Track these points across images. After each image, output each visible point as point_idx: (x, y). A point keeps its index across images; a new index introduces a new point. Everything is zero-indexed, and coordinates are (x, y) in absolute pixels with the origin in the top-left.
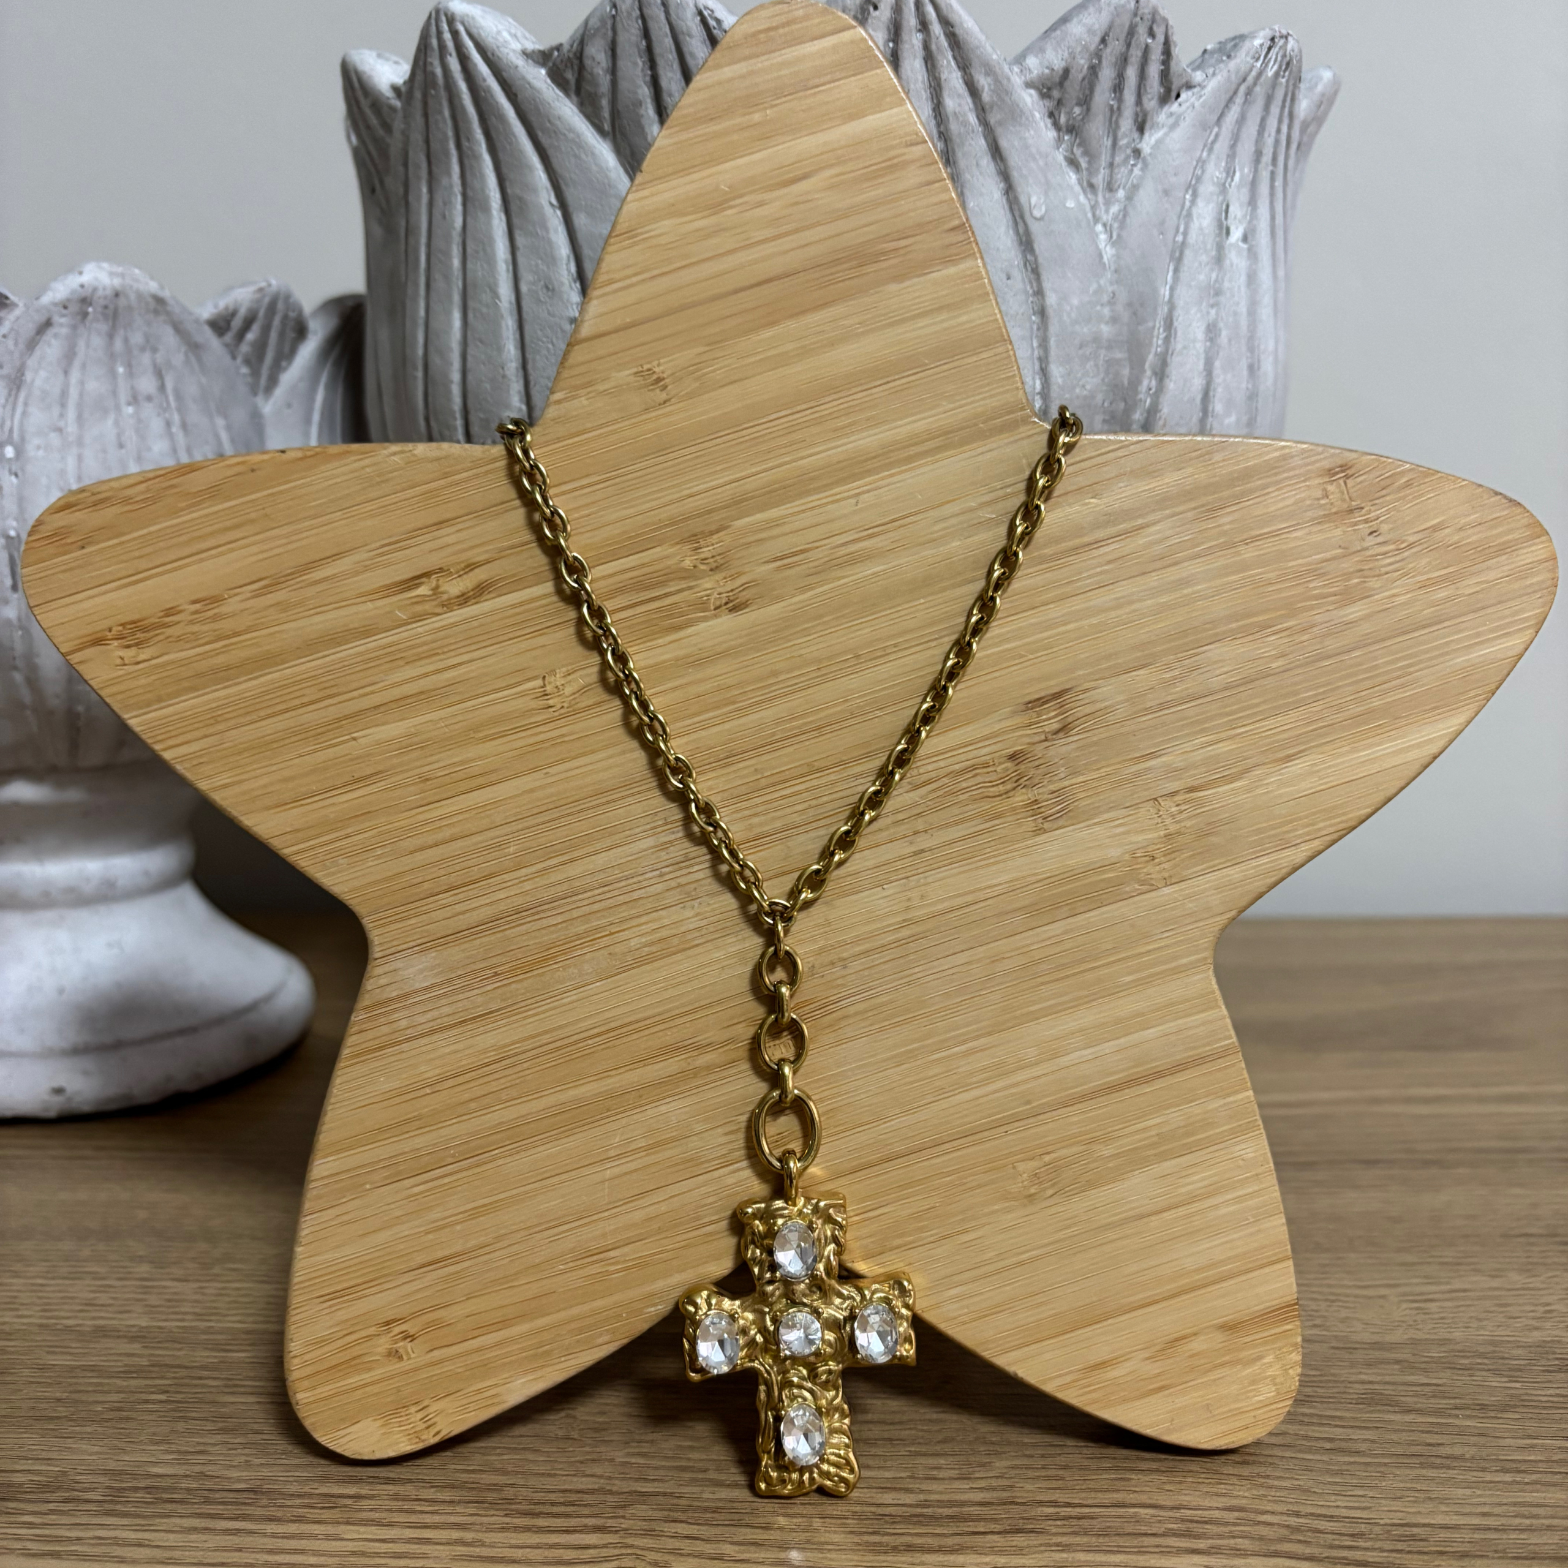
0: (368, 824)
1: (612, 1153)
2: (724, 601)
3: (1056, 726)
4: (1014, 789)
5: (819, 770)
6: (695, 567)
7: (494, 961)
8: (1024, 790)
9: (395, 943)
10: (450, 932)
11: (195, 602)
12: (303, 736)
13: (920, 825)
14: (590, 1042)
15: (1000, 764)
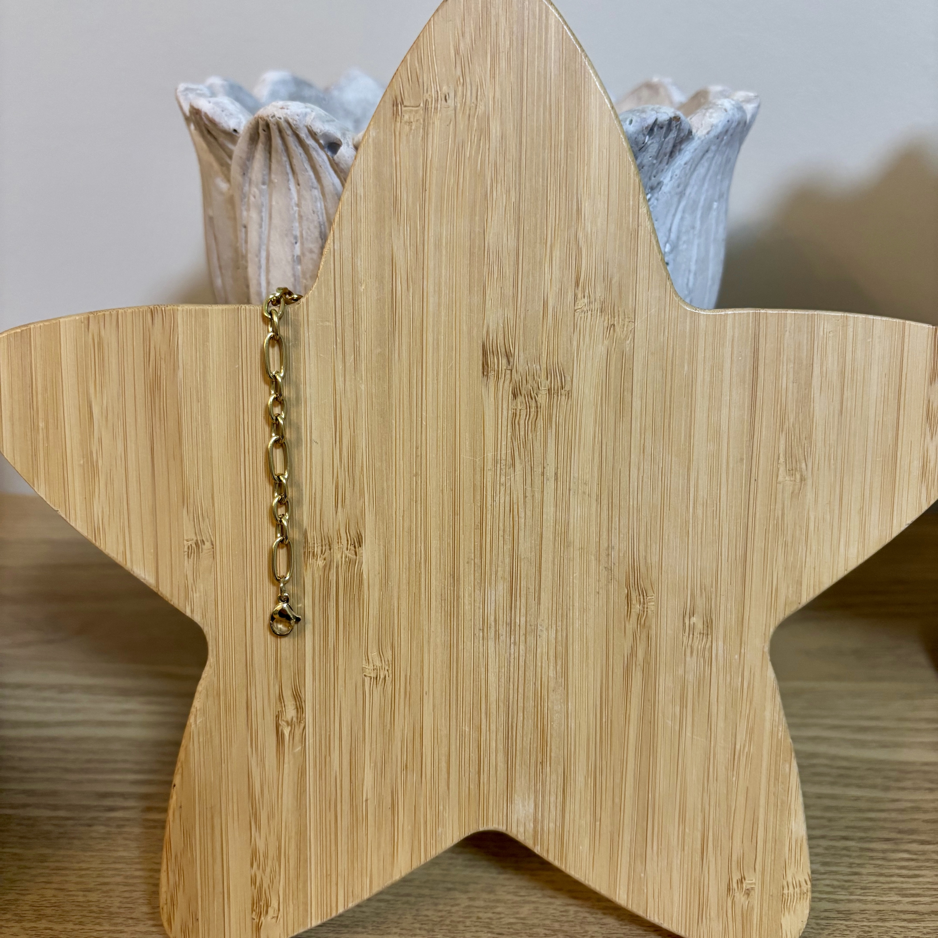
0: (422, 809)
1: (677, 728)
2: (353, 548)
3: (504, 361)
4: (536, 402)
5: (481, 524)
6: (325, 559)
7: (533, 761)
8: (539, 396)
9: (501, 816)
10: (506, 782)
11: (252, 866)
12: (355, 829)
13: (538, 470)
14: (604, 720)
15: (517, 405)
